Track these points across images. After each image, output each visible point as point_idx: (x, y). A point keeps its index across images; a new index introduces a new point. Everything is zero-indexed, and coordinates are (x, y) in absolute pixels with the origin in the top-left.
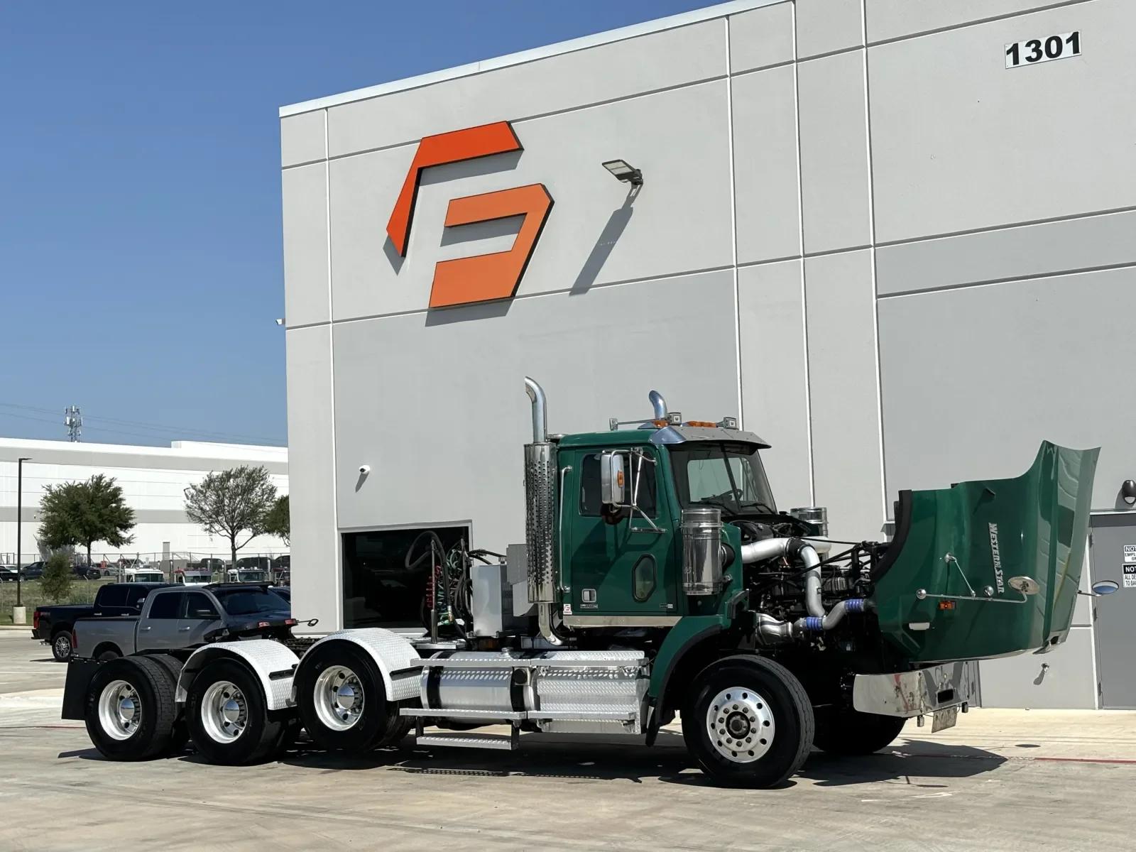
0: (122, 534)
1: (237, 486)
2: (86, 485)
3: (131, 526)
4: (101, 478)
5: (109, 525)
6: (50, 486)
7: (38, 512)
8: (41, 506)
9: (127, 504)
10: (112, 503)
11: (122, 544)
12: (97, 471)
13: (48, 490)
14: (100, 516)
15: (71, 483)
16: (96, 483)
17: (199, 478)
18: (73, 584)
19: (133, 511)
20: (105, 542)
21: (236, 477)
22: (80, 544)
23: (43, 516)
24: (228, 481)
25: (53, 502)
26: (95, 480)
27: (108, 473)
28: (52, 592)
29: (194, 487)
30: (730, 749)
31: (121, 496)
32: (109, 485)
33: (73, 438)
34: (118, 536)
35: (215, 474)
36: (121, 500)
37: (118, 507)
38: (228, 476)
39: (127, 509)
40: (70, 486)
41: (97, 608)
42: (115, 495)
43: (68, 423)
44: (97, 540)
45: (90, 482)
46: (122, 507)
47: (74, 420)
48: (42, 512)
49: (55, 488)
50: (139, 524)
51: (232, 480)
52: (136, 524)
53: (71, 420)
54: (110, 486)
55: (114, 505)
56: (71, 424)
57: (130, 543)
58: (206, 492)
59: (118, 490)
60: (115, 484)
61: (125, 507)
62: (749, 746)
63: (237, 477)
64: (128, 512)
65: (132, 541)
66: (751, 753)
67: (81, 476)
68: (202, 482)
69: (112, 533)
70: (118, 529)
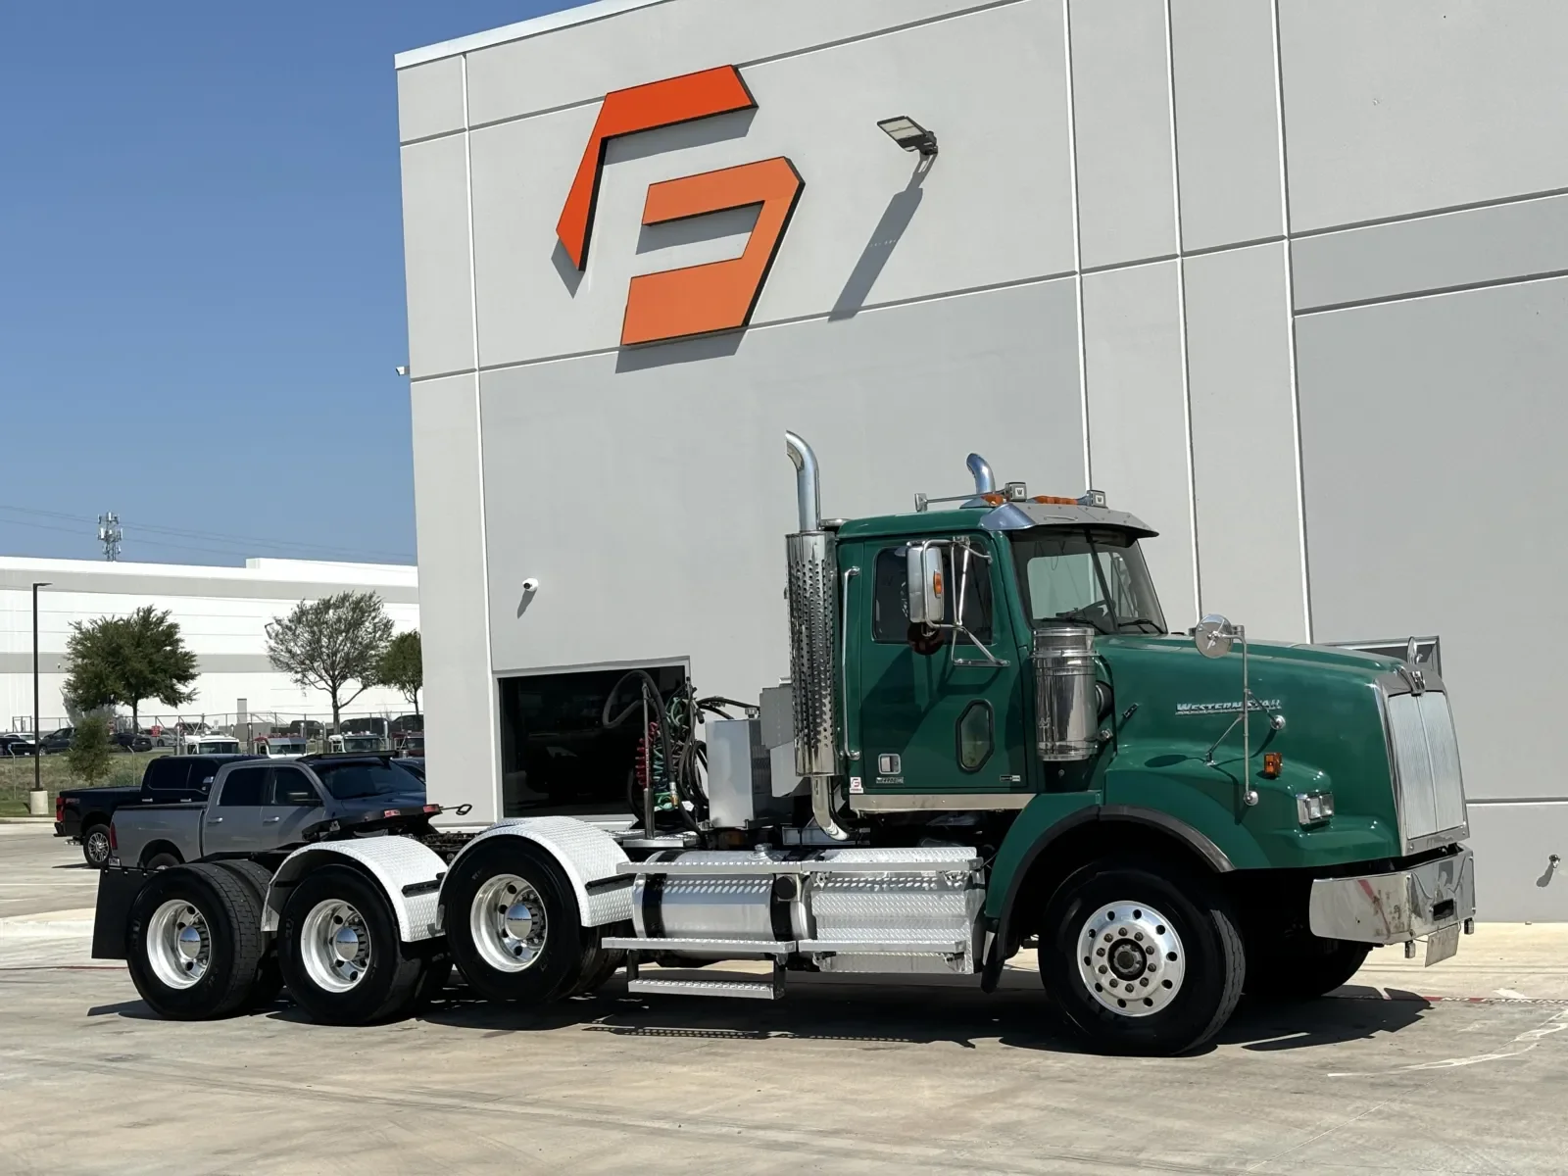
0: (181, 688)
1: (339, 620)
2: (129, 621)
3: (193, 677)
4: (149, 611)
5: (161, 675)
6: (79, 623)
7: (65, 657)
8: (69, 651)
9: (188, 645)
10: (166, 645)
11: (181, 702)
12: (144, 602)
13: (76, 628)
14: (151, 663)
15: (109, 618)
16: (143, 617)
17: (286, 609)
18: (112, 759)
19: (195, 656)
20: (158, 699)
21: (336, 607)
22: (122, 703)
23: (70, 665)
24: (327, 612)
25: (84, 645)
26: (141, 614)
27: (160, 605)
28: (84, 769)
29: (279, 622)
30: (1115, 996)
31: (178, 636)
32: (161, 620)
33: (111, 556)
34: (175, 691)
35: (308, 603)
36: (178, 641)
37: (174, 652)
38: (327, 605)
39: (186, 654)
40: (107, 622)
41: (145, 792)
42: (170, 635)
43: (103, 537)
44: (147, 697)
45: (135, 616)
46: (180, 650)
47: (111, 532)
48: (69, 659)
49: (87, 625)
50: (203, 674)
51: (331, 612)
52: (199, 674)
53: (107, 532)
54: (162, 622)
55: (168, 648)
56: (107, 538)
57: (191, 700)
58: (296, 628)
59: (174, 627)
60: (170, 620)
61: (183, 650)
62: (1145, 992)
63: (338, 607)
64: (189, 657)
65: (194, 697)
66: (1148, 1002)
67: (123, 608)
68: (290, 614)
69: (166, 687)
70: (175, 681)
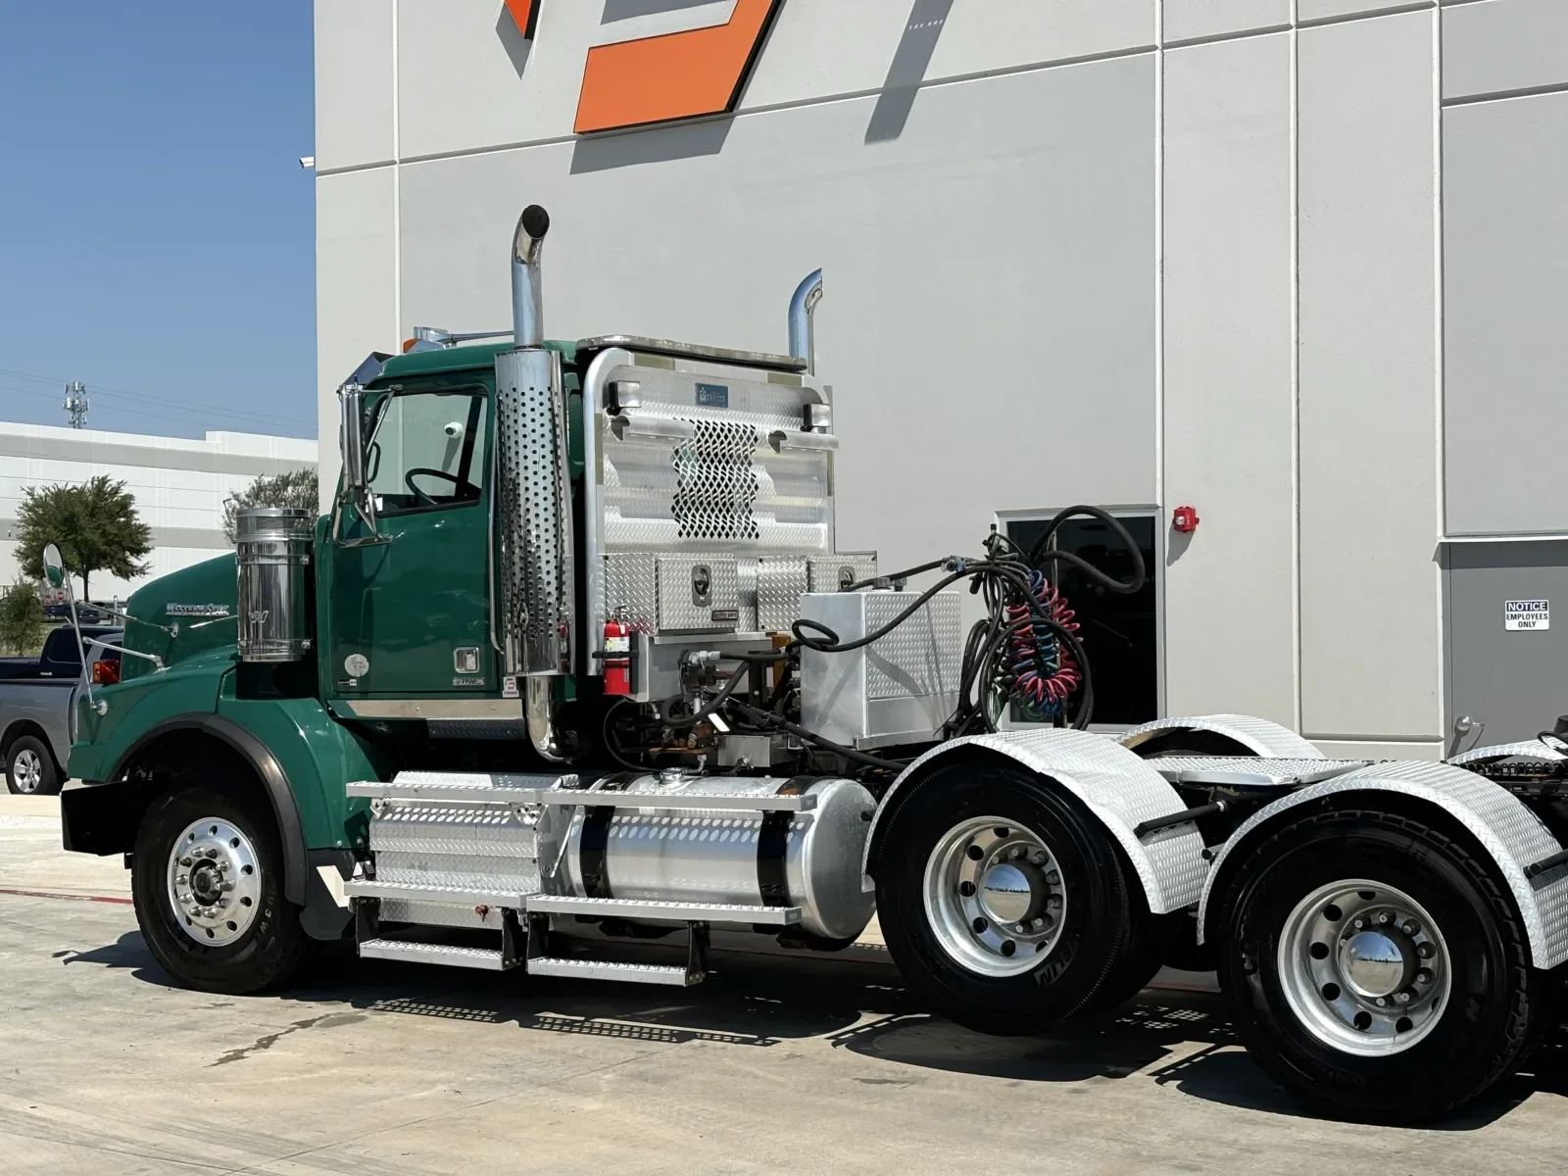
0: (133, 560)
1: (298, 497)
2: (83, 489)
3: (146, 550)
4: (104, 481)
5: (115, 548)
6: (33, 489)
7: (14, 525)
8: (19, 518)
9: (141, 518)
10: (121, 517)
11: (133, 575)
12: (98, 470)
13: (29, 494)
14: (104, 534)
15: (61, 486)
16: (97, 486)
17: (244, 484)
19: (149, 528)
20: (109, 570)
21: (296, 484)
22: (74, 573)
23: (21, 531)
24: (285, 489)
25: (36, 513)
26: (96, 483)
27: (116, 474)
28: (14, 639)
29: (236, 497)
31: (132, 508)
32: (116, 491)
33: (76, 424)
34: (127, 563)
35: (266, 480)
36: (133, 512)
37: (128, 524)
38: (285, 482)
39: (141, 526)
40: (59, 490)
42: (124, 506)
43: (69, 406)
44: (99, 569)
45: (89, 485)
46: (134, 522)
47: (77, 402)
48: (19, 527)
49: (39, 492)
50: (157, 548)
51: (290, 489)
52: (153, 548)
53: (73, 402)
54: (117, 493)
55: (122, 519)
56: (73, 408)
57: (144, 574)
58: (254, 504)
59: (129, 498)
60: (125, 491)
61: (138, 522)
63: (298, 484)
64: (143, 530)
65: (147, 571)
67: (77, 476)
68: (247, 489)
69: (119, 559)
70: (128, 553)
